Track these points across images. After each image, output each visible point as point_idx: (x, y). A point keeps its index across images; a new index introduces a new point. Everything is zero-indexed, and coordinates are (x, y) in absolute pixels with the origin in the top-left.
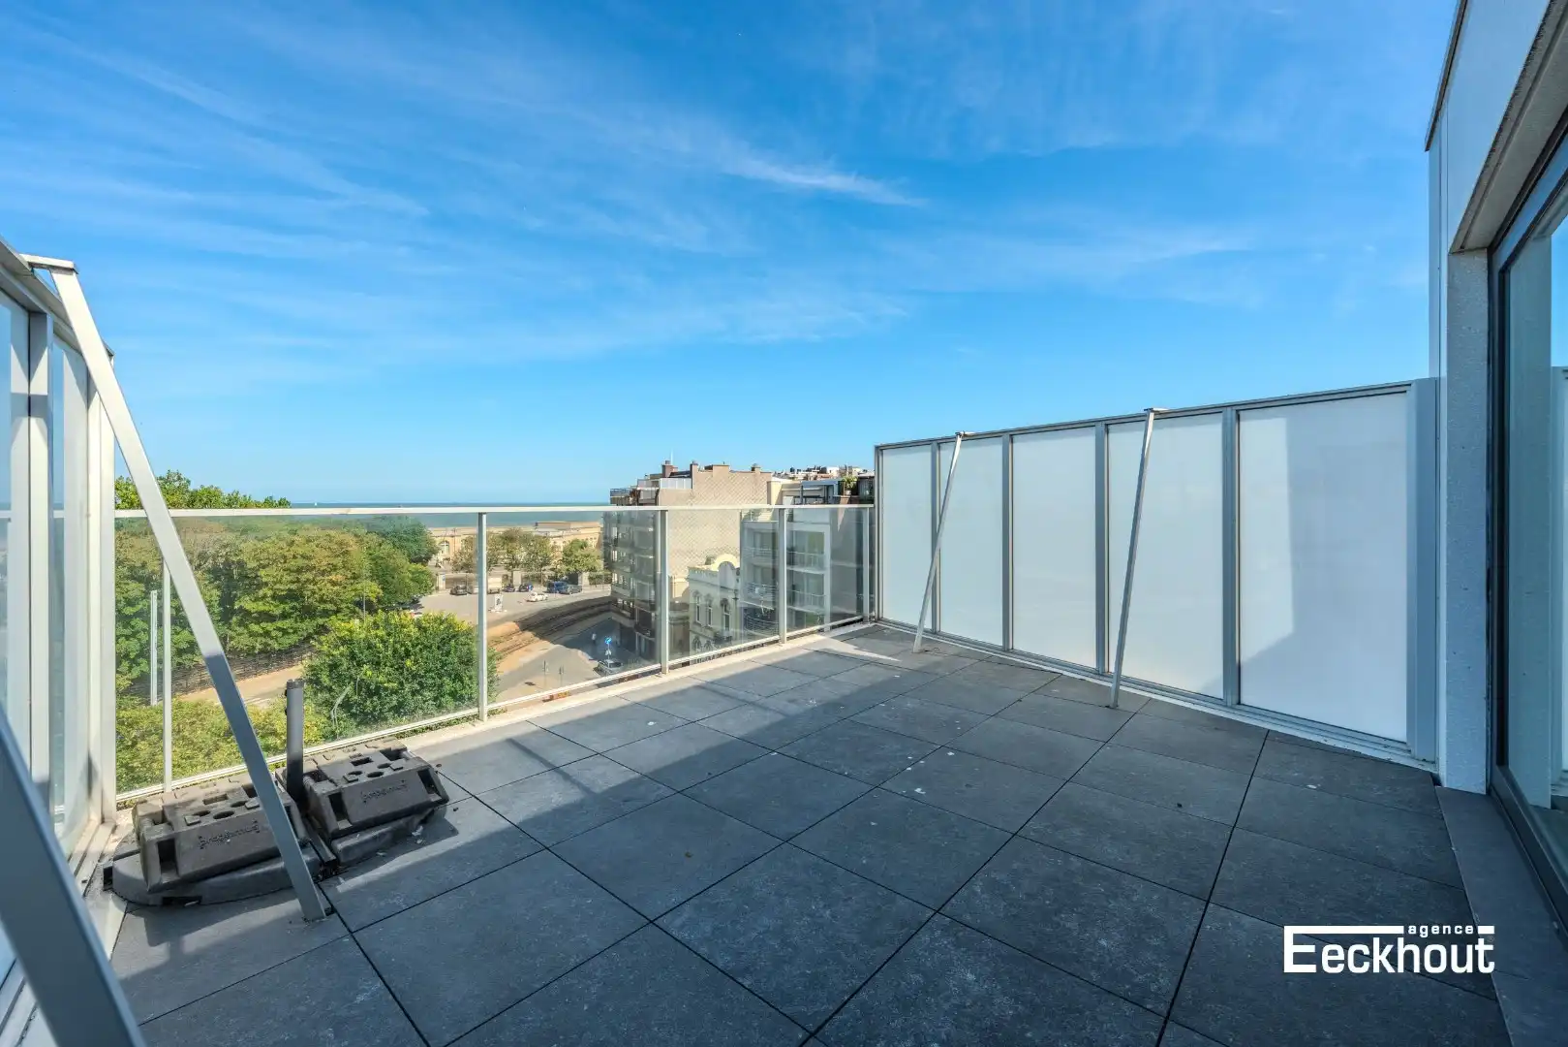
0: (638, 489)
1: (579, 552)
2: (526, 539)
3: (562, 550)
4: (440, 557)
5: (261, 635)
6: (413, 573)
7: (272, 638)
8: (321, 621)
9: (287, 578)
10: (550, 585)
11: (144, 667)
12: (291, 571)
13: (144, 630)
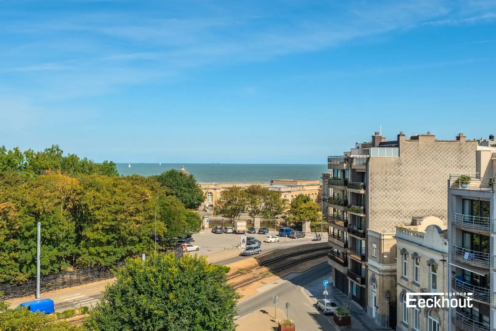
0: (352, 156)
1: (303, 205)
2: (264, 193)
3: (290, 203)
4: (207, 203)
5: (95, 255)
6: (187, 216)
7: (101, 257)
8: (129, 248)
9: (110, 217)
10: (282, 230)
11: (33, 270)
12: (112, 213)
13: (34, 247)
